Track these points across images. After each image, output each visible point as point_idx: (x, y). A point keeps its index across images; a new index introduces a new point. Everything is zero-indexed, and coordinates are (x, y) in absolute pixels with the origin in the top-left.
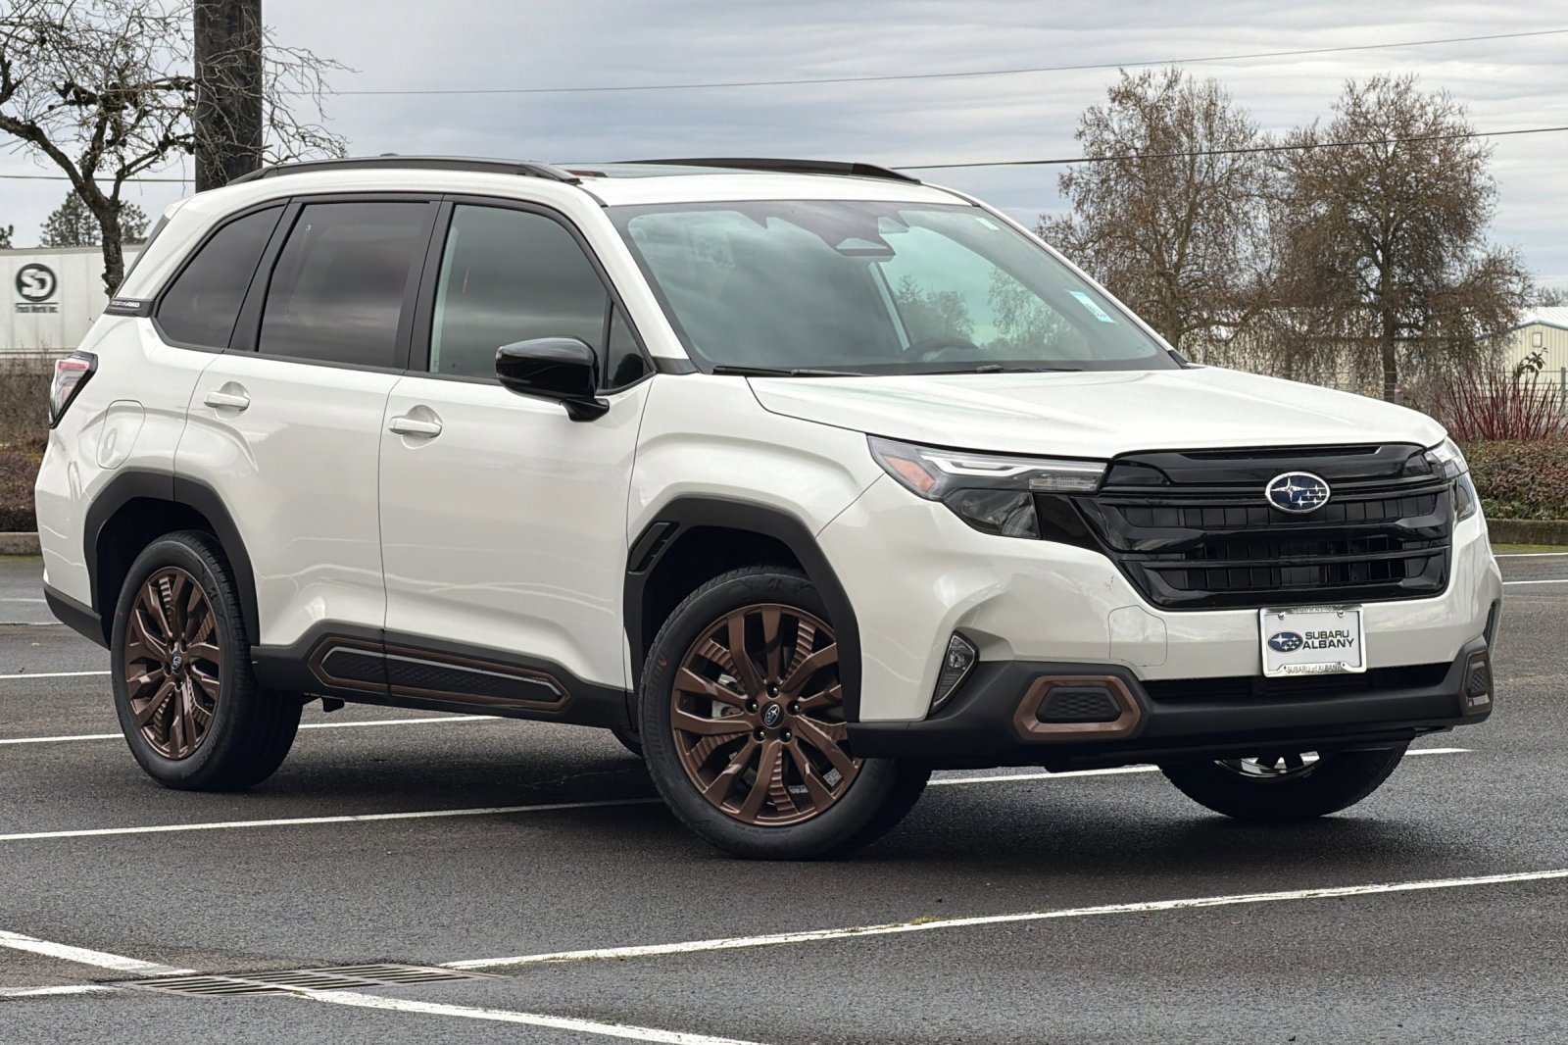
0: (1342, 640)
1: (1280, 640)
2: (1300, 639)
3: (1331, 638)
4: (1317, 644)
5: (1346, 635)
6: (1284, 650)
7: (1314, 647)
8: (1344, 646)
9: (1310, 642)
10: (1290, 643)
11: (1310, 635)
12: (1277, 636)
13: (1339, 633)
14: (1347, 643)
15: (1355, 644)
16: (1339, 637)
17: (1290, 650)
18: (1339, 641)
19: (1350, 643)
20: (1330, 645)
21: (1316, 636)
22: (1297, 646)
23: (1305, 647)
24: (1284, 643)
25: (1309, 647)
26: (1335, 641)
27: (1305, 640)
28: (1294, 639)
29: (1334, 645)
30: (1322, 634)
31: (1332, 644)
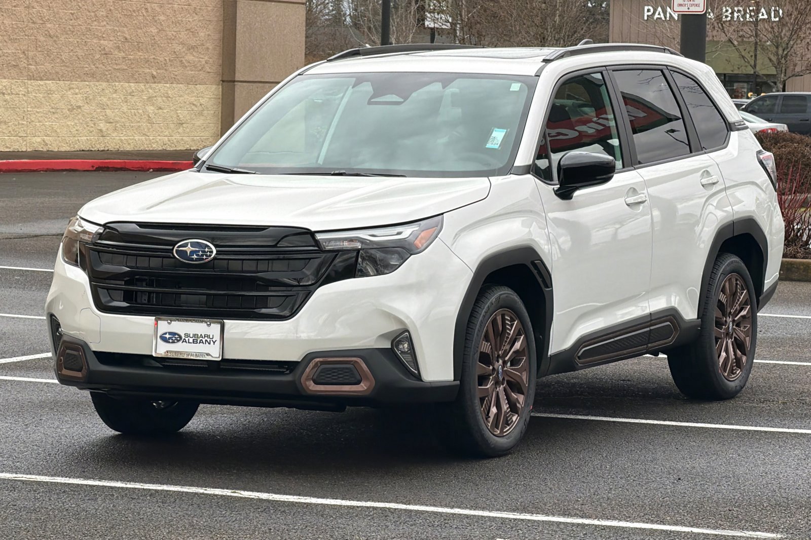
0: (208, 340)
1: (168, 336)
2: (180, 337)
3: (201, 338)
4: (191, 340)
5: (211, 337)
6: (169, 342)
7: (189, 343)
8: (209, 343)
9: (187, 339)
10: (174, 339)
11: (187, 335)
12: (166, 334)
13: (208, 336)
14: (212, 343)
15: (218, 343)
16: (206, 338)
17: (173, 342)
18: (206, 341)
19: (214, 343)
20: (200, 342)
21: (191, 336)
22: (178, 341)
23: (183, 342)
24: (169, 338)
25: (186, 342)
26: (204, 340)
27: (183, 338)
28: (177, 336)
29: (203, 343)
30: (195, 335)
31: (201, 342)
